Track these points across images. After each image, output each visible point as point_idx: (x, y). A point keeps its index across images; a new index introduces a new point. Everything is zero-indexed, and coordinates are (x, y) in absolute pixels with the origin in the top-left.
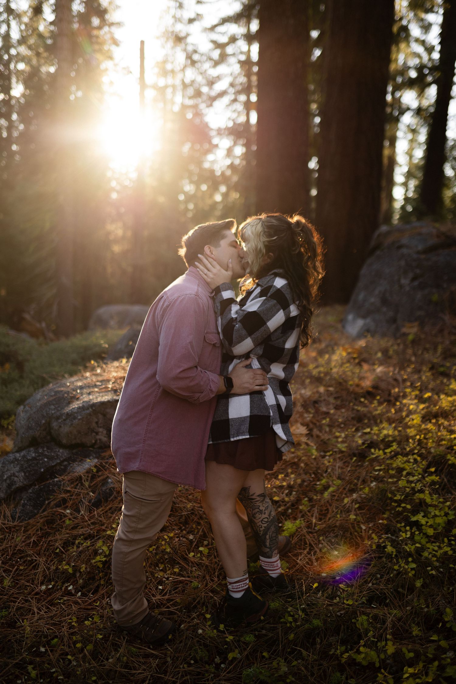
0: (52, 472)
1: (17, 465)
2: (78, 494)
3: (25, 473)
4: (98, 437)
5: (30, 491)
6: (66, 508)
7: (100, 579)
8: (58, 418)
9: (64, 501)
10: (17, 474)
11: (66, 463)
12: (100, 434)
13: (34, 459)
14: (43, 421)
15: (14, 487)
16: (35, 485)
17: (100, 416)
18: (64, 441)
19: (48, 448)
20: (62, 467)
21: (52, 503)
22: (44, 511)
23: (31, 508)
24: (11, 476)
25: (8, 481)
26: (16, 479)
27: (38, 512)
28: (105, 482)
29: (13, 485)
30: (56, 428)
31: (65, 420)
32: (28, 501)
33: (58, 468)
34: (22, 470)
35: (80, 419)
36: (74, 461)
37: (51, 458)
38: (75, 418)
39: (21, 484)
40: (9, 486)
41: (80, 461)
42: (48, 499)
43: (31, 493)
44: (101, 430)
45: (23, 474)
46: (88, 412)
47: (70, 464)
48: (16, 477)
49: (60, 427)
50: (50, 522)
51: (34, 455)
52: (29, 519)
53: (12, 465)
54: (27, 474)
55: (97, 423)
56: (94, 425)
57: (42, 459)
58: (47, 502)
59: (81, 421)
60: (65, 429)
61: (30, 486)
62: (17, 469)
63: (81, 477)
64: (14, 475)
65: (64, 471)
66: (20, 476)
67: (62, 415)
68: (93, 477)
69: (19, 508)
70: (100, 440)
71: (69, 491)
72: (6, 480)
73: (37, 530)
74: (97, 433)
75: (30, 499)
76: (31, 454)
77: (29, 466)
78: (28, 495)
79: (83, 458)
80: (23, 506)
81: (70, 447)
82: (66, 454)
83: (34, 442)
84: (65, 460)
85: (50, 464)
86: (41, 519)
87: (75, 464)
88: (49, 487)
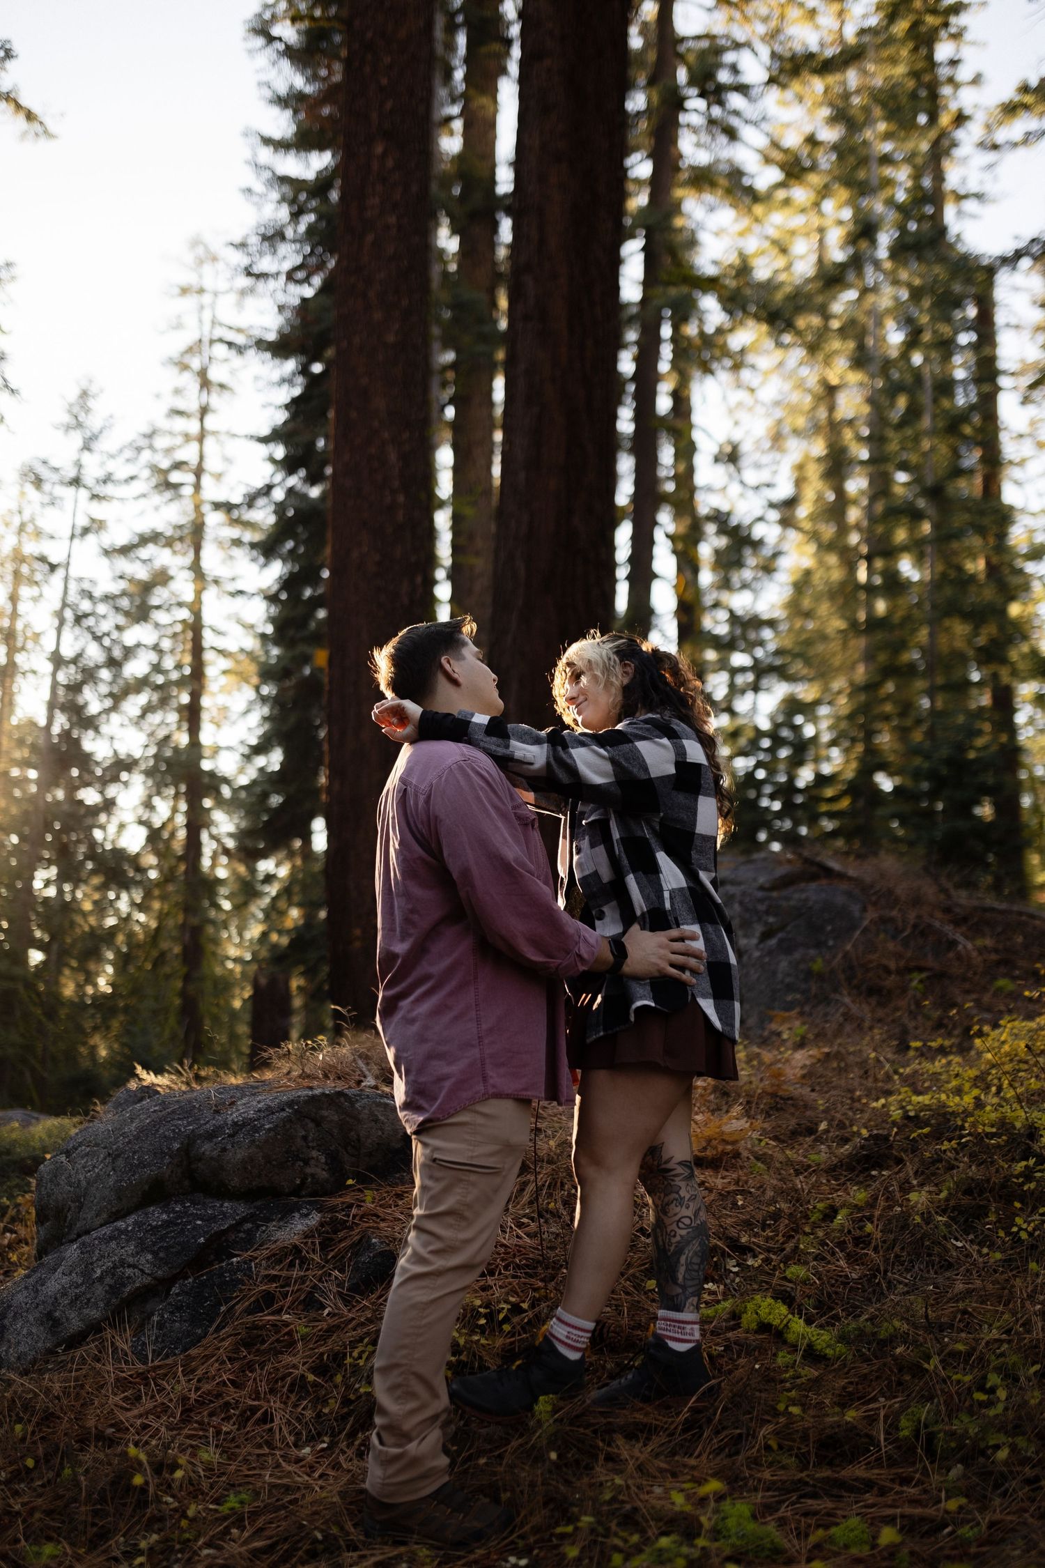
0: (220, 1246)
1: (128, 1241)
2: (303, 1280)
3: (155, 1254)
4: (309, 1170)
5: (175, 1290)
6: (279, 1312)
8: (210, 1136)
9: (268, 1300)
10: (131, 1260)
11: (249, 1226)
12: (312, 1162)
13: (167, 1224)
14: (176, 1146)
15: (128, 1289)
16: (186, 1278)
17: (311, 1125)
18: (235, 1182)
19: (194, 1203)
20: (242, 1235)
21: (239, 1308)
22: (218, 1330)
23: (186, 1326)
24: (115, 1267)
25: (108, 1280)
26: (129, 1271)
27: (206, 1334)
28: (363, 1244)
29: (124, 1285)
30: (215, 1153)
31: (230, 1136)
32: (172, 1313)
33: (232, 1236)
34: (142, 1248)
35: (270, 1129)
36: (268, 1220)
37: (212, 1219)
38: (256, 1129)
39: (147, 1280)
40: (114, 1290)
41: (281, 1219)
42: (227, 1300)
43: (178, 1295)
44: (314, 1154)
45: (149, 1257)
46: (284, 1114)
47: (258, 1227)
48: (129, 1266)
49: (224, 1150)
50: (251, 1339)
51: (164, 1216)
52: (186, 1350)
53: (113, 1244)
54: (161, 1255)
55: (305, 1138)
56: (299, 1142)
57: (190, 1222)
58: (223, 1309)
59: (272, 1134)
60: (237, 1154)
61: (172, 1280)
62: (131, 1248)
63: (295, 1246)
64: (123, 1263)
65: (248, 1243)
66: (143, 1261)
67: (222, 1127)
68: (325, 1246)
69: (151, 1334)
70: (313, 1175)
71: (274, 1279)
72: (101, 1279)
73: (223, 1363)
74: (306, 1162)
75: (179, 1308)
76: (157, 1216)
77: (162, 1238)
78: (170, 1300)
79: (286, 1214)
80: (161, 1325)
81: (248, 1195)
82: (242, 1209)
83: (155, 1193)
84: (244, 1220)
85: (215, 1227)
86: (221, 1341)
87: (272, 1226)
88: (221, 1275)
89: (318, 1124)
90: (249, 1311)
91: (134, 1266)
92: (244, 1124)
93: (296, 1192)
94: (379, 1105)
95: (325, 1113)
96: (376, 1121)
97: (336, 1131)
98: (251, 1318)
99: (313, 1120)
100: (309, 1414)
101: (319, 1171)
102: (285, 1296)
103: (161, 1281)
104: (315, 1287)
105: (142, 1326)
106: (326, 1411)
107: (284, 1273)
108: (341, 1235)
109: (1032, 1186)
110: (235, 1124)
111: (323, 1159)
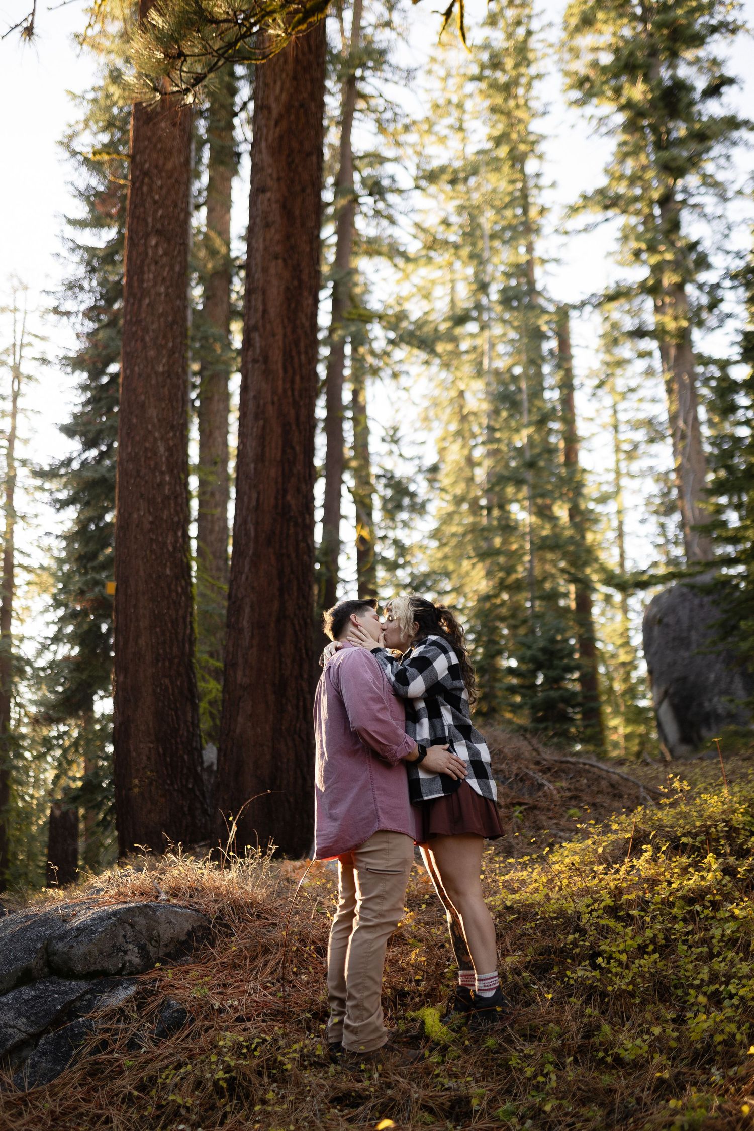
0: (70, 1011)
1: (9, 1010)
2: (126, 1030)
3: (28, 1018)
4: (127, 958)
5: (42, 1041)
6: (111, 1052)
7: (224, 1106)
8: (62, 938)
9: (104, 1044)
10: (11, 1023)
11: (89, 996)
12: (129, 952)
13: (35, 998)
14: (39, 945)
15: (10, 1043)
16: (49, 1033)
17: (128, 928)
18: (79, 967)
19: (52, 983)
20: (85, 1003)
21: (85, 1051)
22: (71, 1066)
23: (49, 1065)
24: (1, 1028)
26: (10, 1031)
27: (63, 1069)
28: (165, 1005)
29: (7, 1040)
30: (66, 949)
31: (75, 937)
32: (40, 1057)
33: (78, 1004)
34: (19, 1014)
35: (101, 932)
36: (102, 992)
37: (65, 993)
38: (93, 932)
39: (23, 1036)
40: (1, 1043)
41: (110, 991)
42: (77, 1046)
43: (43, 1044)
44: (131, 946)
45: (24, 1020)
46: (110, 921)
47: (95, 997)
48: (10, 1027)
49: (72, 946)
50: (95, 1071)
51: (33, 993)
52: (50, 1081)
54: (32, 1018)
55: (124, 936)
56: (121, 939)
57: (50, 996)
58: (74, 1052)
59: (103, 935)
60: (80, 949)
61: (39, 1035)
62: (12, 1015)
63: (121, 1009)
64: (6, 1025)
65: (89, 1007)
66: (19, 1023)
67: (69, 931)
68: (140, 1007)
69: (27, 1071)
70: (130, 961)
71: (107, 1031)
73: (76, 1087)
74: (125, 952)
75: (44, 1053)
76: (28, 992)
77: (32, 1007)
78: (39, 1048)
79: (114, 986)
80: (33, 1066)
81: (89, 976)
82: (84, 986)
83: (26, 977)
84: (86, 993)
85: (67, 999)
86: (73, 1074)
87: (104, 996)
88: (72, 1030)
89: (132, 926)
90: (92, 1053)
91: (14, 1027)
92: (84, 929)
93: (119, 972)
94: (172, 912)
95: (137, 919)
96: (170, 923)
97: (144, 931)
98: (93, 1057)
99: (130, 924)
100: (135, 1117)
101: (133, 958)
102: (115, 1041)
103: (31, 1036)
104: (135, 1035)
105: (20, 1066)
106: (146, 1114)
107: (114, 1027)
108: (150, 999)
109: (577, 950)
110: (78, 929)
111: (136, 950)
